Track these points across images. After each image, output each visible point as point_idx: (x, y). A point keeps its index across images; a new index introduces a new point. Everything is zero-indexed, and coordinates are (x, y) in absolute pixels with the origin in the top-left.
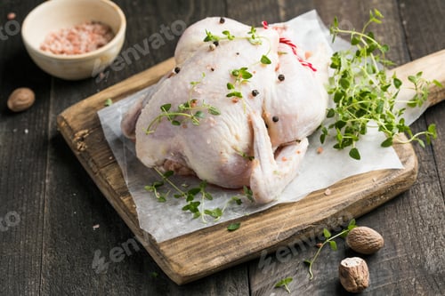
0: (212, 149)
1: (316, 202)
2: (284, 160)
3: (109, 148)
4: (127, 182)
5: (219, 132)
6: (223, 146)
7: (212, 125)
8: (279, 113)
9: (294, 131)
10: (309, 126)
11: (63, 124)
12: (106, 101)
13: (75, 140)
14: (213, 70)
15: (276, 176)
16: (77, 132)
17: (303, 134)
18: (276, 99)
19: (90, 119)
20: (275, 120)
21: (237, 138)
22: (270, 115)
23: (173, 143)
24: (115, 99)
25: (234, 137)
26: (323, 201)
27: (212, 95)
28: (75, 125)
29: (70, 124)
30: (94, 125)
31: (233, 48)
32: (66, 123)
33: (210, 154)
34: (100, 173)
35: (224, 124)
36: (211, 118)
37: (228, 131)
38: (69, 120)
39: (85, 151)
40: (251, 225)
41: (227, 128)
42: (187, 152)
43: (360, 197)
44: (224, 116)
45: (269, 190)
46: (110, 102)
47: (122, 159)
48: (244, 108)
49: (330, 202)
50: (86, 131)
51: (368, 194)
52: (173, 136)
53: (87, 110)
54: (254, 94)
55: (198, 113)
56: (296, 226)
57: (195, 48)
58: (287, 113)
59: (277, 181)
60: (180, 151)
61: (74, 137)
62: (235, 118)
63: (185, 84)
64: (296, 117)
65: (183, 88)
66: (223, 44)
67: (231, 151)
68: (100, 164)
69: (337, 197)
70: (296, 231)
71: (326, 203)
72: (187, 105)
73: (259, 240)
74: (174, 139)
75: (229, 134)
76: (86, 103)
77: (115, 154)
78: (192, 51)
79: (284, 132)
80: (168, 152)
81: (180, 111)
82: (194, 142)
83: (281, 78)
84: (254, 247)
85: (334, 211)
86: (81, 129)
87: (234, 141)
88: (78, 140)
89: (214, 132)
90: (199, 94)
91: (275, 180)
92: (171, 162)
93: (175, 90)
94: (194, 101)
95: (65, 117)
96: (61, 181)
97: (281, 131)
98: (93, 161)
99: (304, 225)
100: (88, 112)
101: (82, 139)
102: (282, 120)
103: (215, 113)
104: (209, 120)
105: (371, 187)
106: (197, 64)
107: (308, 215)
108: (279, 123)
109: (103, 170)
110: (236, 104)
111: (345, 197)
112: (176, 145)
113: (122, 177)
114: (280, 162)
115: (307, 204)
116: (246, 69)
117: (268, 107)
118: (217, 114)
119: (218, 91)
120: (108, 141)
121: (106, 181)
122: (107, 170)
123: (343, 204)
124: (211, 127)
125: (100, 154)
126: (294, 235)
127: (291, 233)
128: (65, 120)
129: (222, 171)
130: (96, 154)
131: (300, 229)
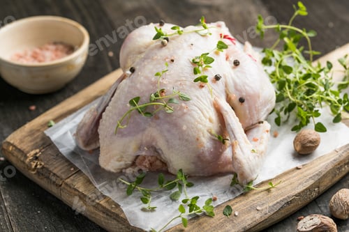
0: (188, 135)
1: (291, 176)
2: (255, 140)
3: (67, 161)
4: (97, 186)
5: (193, 117)
6: (199, 130)
7: (185, 110)
8: (244, 94)
9: (258, 111)
10: (268, 107)
11: (11, 148)
12: (48, 122)
13: (28, 160)
14: (173, 61)
15: (254, 154)
16: (28, 152)
17: (263, 116)
18: (238, 81)
19: (38, 140)
20: (242, 100)
21: (211, 121)
22: (235, 97)
23: (145, 137)
24: (56, 120)
25: (208, 120)
26: (298, 174)
27: (179, 83)
28: (24, 147)
29: (19, 147)
30: (44, 144)
31: (185, 41)
32: (14, 146)
33: (187, 140)
34: (66, 184)
35: (196, 108)
36: (183, 105)
37: (202, 115)
38: (16, 144)
39: (43, 167)
40: (238, 205)
41: (199, 112)
42: (161, 144)
43: (330, 167)
44: (194, 100)
45: (252, 168)
46: (52, 123)
47: (85, 168)
48: (210, 92)
49: (305, 174)
50: (38, 151)
51: (336, 163)
52: (144, 130)
53: (31, 133)
54: (217, 78)
55: (170, 100)
56: (281, 199)
57: (143, 50)
58: (252, 92)
59: (257, 158)
60: (154, 144)
61: (26, 157)
62: (205, 102)
63: (146, 78)
64: (259, 97)
65: (146, 81)
66: (173, 39)
67: (207, 135)
68: (63, 176)
69: (309, 169)
70: (283, 203)
71: (301, 176)
72: (156, 96)
73: (251, 216)
74: (146, 132)
75: (203, 118)
76: (28, 126)
77: (77, 165)
78: (140, 53)
79: (249, 113)
80: (140, 148)
81: (151, 101)
82: (169, 131)
83: (236, 63)
84: (249, 222)
85: (311, 182)
86: (32, 150)
87: (208, 124)
88: (31, 160)
89: (187, 117)
90: (165, 84)
91: (255, 158)
92: (144, 158)
93: (138, 86)
94: (162, 91)
95: (12, 142)
96: (20, 202)
97: (248, 112)
98: (54, 174)
99: (289, 197)
100: (33, 134)
101: (36, 158)
102: (247, 100)
103: (186, 100)
104: (181, 107)
105: (337, 156)
106: (153, 59)
107: (289, 188)
108: (245, 104)
109: (68, 181)
110: (203, 89)
111: (317, 168)
112: (148, 139)
113: (91, 183)
114: (253, 143)
115: (284, 179)
116: (208, 54)
117: (232, 89)
118: (187, 100)
119: (184, 79)
120: (65, 155)
121: (76, 190)
122: (73, 180)
123: (317, 174)
124: (185, 114)
125: (60, 168)
126: (282, 207)
127: (279, 206)
128: (12, 145)
129: (199, 157)
130: (56, 168)
131: (286, 202)
